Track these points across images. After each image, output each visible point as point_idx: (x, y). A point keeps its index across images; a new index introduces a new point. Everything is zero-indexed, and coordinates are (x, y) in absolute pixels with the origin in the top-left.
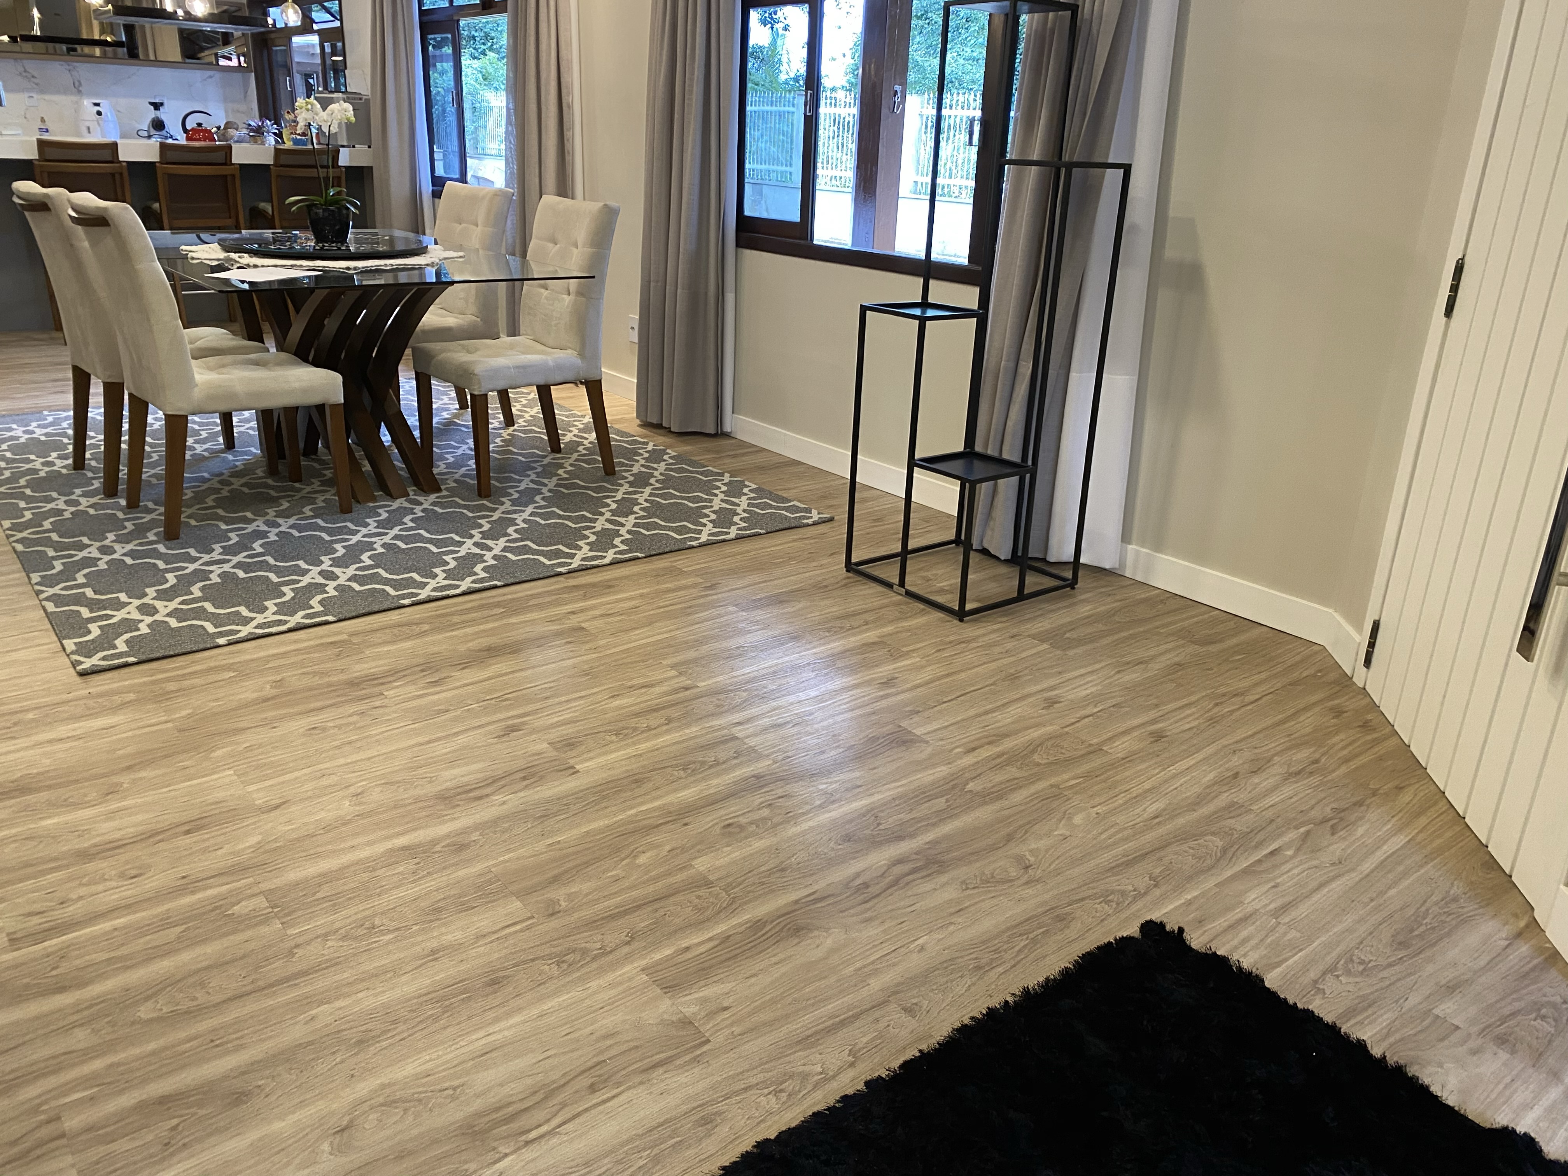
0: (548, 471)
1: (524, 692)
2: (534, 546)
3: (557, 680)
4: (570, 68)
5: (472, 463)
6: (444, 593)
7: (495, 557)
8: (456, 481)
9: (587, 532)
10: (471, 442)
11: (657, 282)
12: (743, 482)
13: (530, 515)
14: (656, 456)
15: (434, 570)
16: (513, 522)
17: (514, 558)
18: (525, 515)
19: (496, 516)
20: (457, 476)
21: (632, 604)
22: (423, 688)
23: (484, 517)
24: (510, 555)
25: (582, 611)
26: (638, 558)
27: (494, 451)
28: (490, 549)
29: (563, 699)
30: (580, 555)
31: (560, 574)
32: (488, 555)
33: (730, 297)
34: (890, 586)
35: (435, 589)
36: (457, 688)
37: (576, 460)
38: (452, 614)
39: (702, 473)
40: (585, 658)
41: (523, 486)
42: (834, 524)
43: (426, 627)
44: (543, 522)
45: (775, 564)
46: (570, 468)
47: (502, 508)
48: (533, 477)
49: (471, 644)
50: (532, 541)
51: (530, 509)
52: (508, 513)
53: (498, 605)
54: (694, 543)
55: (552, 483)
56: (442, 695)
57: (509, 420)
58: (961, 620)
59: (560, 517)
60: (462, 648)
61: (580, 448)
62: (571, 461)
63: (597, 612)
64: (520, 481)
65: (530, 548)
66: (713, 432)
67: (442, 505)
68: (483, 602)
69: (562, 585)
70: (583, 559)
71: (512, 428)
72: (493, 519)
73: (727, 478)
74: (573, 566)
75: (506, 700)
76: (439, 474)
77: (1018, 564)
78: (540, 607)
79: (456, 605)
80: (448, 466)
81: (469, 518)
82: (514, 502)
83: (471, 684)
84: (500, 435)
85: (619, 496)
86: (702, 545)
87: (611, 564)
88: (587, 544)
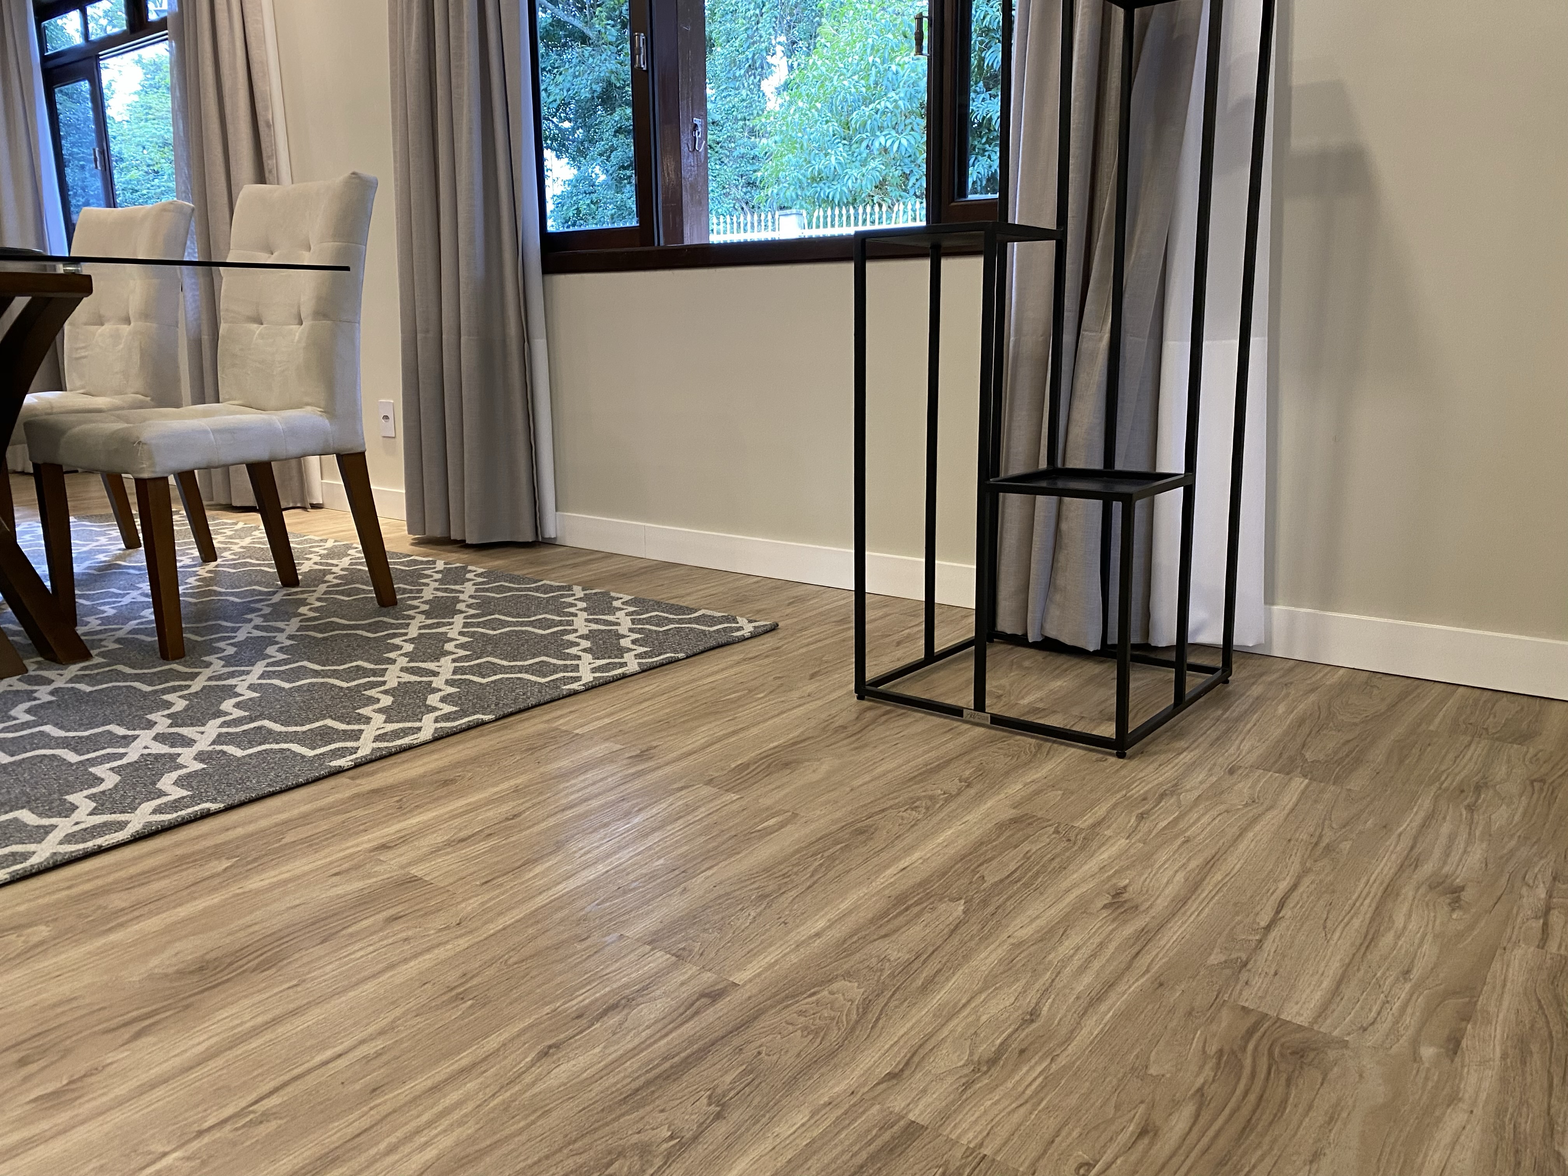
0: (282, 612)
1: (310, 1081)
2: (277, 727)
3: (391, 1027)
4: (266, 74)
5: (149, 614)
6: (90, 845)
7: (200, 757)
8: (118, 641)
9: (372, 693)
10: (146, 587)
11: (427, 331)
12: (606, 594)
13: (262, 677)
14: (454, 576)
15: (70, 798)
16: (231, 691)
17: (238, 753)
18: (253, 678)
19: (196, 686)
20: (120, 634)
21: (505, 809)
22: (23, 1121)
23: (174, 690)
24: (231, 749)
25: (404, 839)
26: (483, 723)
27: (185, 594)
28: (189, 742)
29: (422, 1083)
30: (369, 732)
31: (339, 771)
32: (186, 755)
33: (539, 345)
34: (956, 712)
35: (69, 839)
36: (120, 1103)
37: (325, 593)
38: (105, 891)
39: (537, 589)
40: (441, 953)
41: (241, 636)
42: (780, 634)
43: (43, 931)
44: (287, 685)
45: (733, 701)
46: (318, 604)
47: (207, 672)
48: (258, 621)
49: (154, 962)
50: (270, 719)
51: (259, 668)
52: (219, 678)
53: (216, 852)
54: (575, 686)
55: (291, 627)
56: (79, 1135)
57: (208, 553)
58: (1121, 755)
59: (316, 674)
60: (135, 975)
61: (329, 577)
62: (316, 595)
63: (437, 839)
64: (235, 630)
65: (270, 732)
66: (530, 539)
67: (91, 680)
68: (179, 852)
69: (348, 793)
70: (377, 739)
71: (214, 564)
72: (193, 690)
73: (579, 592)
74: (360, 754)
75: (265, 1117)
76: (85, 634)
77: (1112, 656)
78: (311, 844)
79: (119, 866)
80: (106, 620)
81: (145, 695)
82: (228, 661)
83: (164, 1080)
84: (195, 574)
85: (413, 631)
86: (590, 688)
87: (435, 739)
88: (380, 711)
